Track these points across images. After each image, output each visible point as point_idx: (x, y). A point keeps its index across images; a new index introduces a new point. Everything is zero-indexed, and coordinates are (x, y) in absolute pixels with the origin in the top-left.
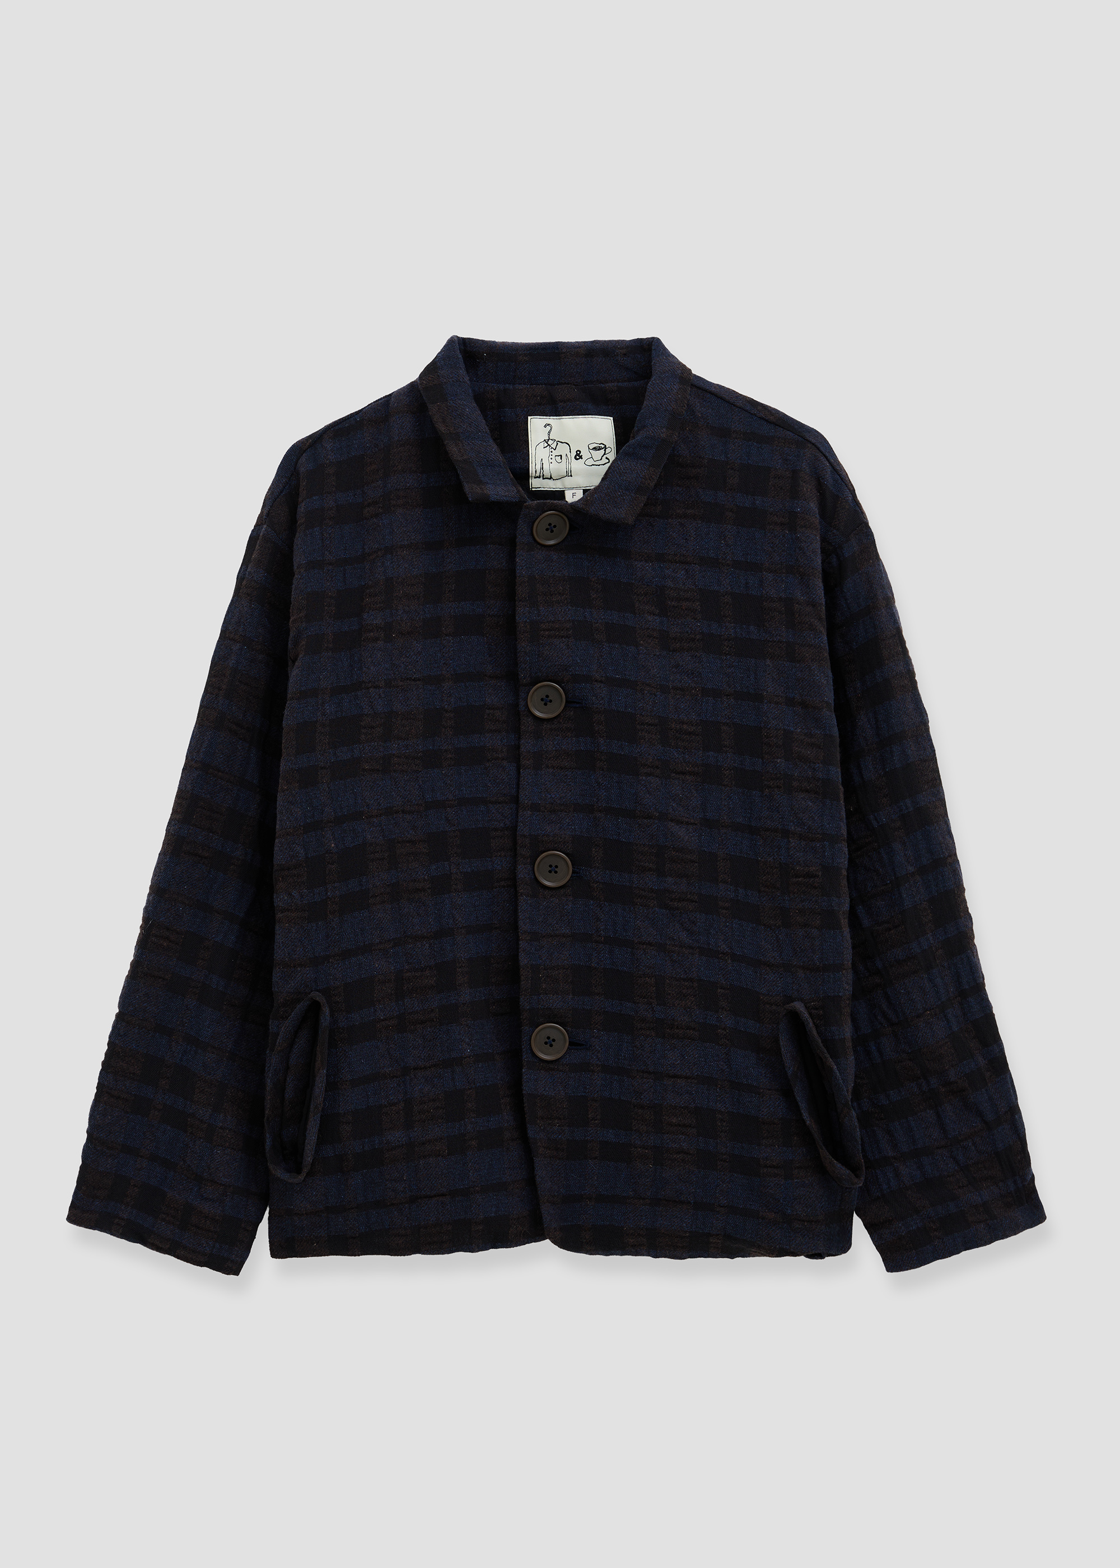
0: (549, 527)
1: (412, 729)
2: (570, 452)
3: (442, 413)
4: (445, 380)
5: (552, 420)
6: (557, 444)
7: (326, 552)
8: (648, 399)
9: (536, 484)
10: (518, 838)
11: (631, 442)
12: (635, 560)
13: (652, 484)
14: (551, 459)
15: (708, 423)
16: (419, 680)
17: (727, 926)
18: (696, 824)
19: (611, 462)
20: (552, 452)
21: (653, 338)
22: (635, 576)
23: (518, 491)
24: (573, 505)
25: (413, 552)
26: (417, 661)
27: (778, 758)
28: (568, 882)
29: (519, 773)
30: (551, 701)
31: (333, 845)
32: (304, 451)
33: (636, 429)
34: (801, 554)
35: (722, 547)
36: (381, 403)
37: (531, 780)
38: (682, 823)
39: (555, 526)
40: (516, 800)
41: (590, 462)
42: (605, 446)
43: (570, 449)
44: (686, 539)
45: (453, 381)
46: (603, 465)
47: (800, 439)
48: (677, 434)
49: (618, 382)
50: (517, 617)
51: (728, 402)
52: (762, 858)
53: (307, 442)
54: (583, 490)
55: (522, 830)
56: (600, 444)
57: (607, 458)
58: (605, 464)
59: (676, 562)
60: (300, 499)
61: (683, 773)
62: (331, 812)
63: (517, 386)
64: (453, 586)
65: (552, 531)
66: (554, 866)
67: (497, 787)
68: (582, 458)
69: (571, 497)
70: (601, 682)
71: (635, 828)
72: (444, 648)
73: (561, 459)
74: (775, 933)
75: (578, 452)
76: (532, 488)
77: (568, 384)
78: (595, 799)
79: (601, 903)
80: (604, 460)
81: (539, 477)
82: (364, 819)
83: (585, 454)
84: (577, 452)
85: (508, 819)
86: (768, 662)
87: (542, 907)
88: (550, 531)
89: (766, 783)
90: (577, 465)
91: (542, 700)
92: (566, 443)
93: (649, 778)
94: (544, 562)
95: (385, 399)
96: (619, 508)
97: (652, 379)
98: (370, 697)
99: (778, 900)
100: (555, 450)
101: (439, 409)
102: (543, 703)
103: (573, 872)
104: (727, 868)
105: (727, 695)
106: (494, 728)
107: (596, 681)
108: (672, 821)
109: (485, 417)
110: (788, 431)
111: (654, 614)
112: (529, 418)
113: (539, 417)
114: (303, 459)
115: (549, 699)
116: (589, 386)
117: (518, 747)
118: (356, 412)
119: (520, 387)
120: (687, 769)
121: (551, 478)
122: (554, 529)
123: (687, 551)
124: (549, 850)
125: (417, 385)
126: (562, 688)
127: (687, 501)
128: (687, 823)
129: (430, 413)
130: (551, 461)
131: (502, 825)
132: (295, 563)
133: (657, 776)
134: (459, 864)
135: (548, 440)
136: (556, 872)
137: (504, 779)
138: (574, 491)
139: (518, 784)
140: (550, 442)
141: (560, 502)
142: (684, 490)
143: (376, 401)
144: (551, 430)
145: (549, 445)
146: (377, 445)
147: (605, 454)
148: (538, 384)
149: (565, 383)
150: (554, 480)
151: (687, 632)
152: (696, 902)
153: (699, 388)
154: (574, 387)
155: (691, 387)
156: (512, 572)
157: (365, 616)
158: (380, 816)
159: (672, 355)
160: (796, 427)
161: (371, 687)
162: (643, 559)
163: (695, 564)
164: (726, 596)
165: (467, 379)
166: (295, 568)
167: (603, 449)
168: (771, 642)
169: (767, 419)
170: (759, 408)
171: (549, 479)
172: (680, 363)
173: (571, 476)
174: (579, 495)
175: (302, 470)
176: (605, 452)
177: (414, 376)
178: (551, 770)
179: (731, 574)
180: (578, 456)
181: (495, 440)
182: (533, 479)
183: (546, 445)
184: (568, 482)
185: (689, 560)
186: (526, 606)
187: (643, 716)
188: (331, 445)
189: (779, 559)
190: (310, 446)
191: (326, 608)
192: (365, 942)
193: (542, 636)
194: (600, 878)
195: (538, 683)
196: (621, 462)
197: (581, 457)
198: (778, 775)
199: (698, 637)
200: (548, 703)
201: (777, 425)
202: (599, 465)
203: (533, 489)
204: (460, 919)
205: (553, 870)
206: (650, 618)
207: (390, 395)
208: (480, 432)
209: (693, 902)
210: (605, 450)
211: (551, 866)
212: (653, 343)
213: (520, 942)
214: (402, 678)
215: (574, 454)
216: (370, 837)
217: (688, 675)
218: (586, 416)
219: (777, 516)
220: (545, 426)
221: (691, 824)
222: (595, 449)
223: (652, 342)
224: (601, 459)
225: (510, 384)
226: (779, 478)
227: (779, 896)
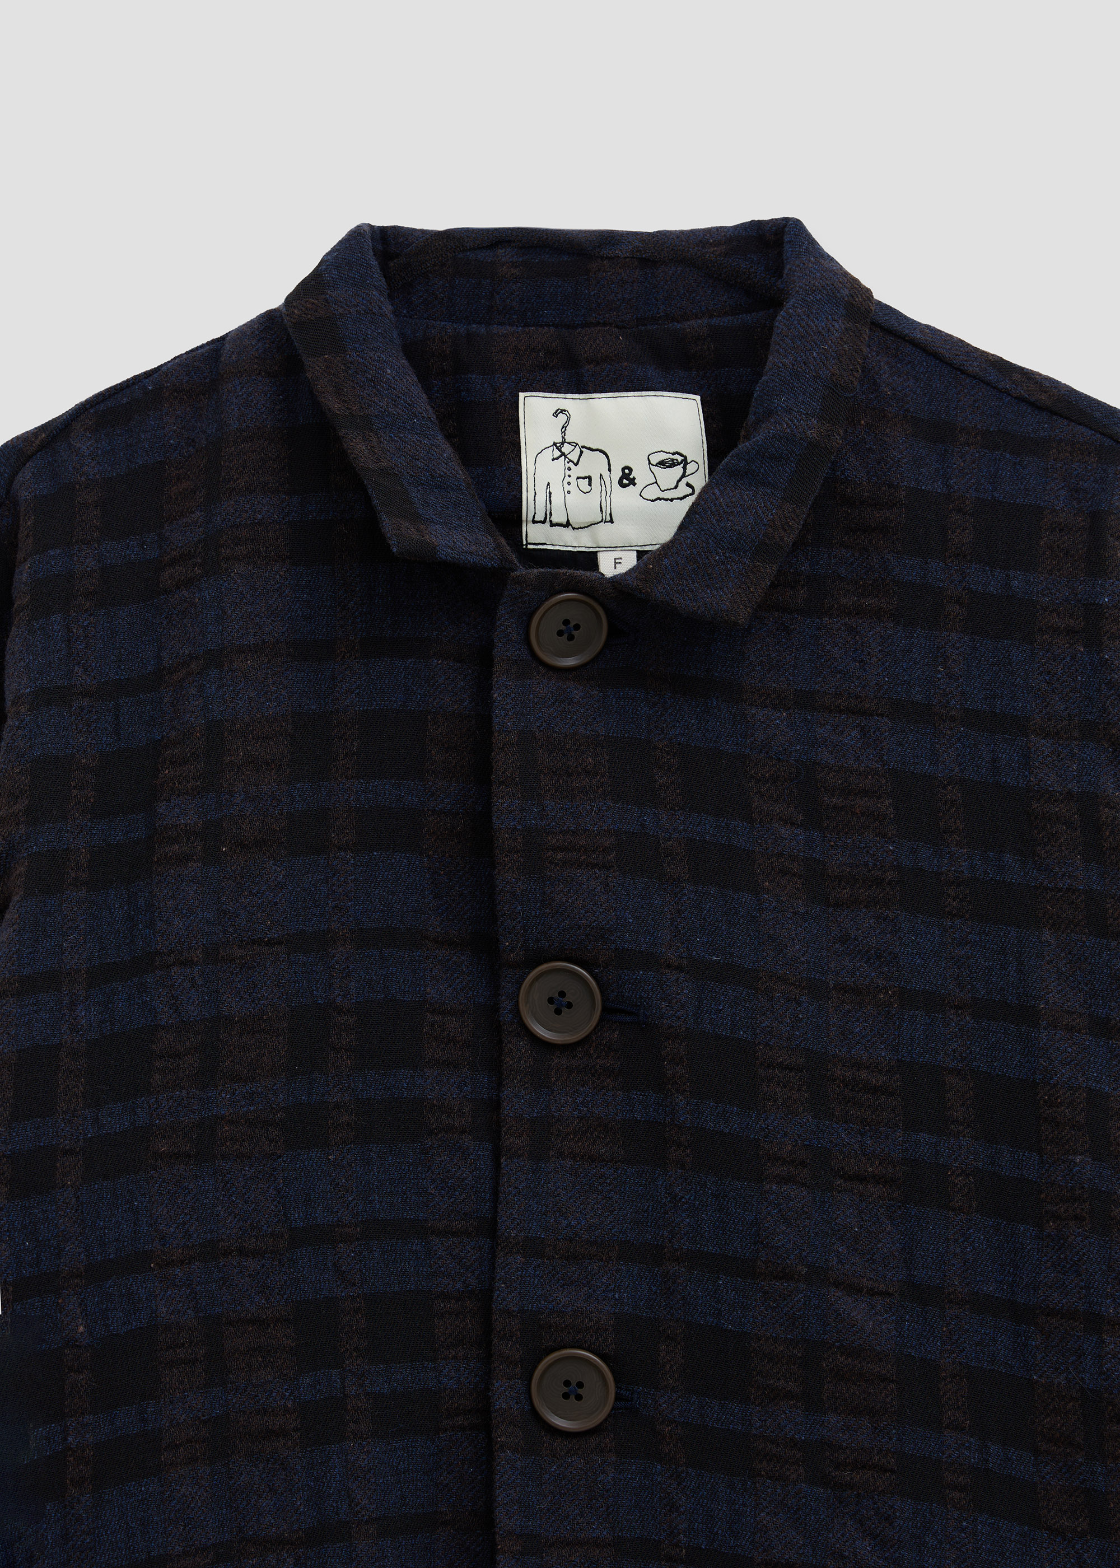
0: (563, 627)
1: (264, 1055)
2: (610, 470)
3: (334, 374)
4: (341, 310)
5: (569, 402)
6: (582, 452)
7: (76, 668)
8: (778, 351)
9: (535, 535)
10: (494, 1317)
11: (743, 446)
12: (751, 704)
13: (789, 540)
14: (569, 483)
15: (908, 410)
16: (279, 943)
17: (963, 1530)
18: (890, 1295)
19: (697, 491)
20: (569, 469)
21: (786, 220)
22: (752, 739)
23: (498, 546)
24: (615, 580)
25: (269, 662)
26: (276, 904)
27: (1075, 1153)
28: (606, 1420)
29: (497, 1165)
30: (569, 1005)
31: (81, 1329)
32: (29, 458)
33: (751, 418)
34: (1113, 698)
35: (939, 679)
36: (203, 355)
37: (524, 1184)
38: (860, 1291)
39: (577, 627)
40: (490, 1228)
41: (653, 492)
42: (686, 458)
43: (609, 465)
44: (862, 661)
45: (358, 312)
46: (681, 499)
47: (1108, 442)
48: (842, 432)
49: (711, 316)
50: (494, 818)
51: (950, 364)
52: (1040, 1377)
53: (36, 438)
54: (638, 551)
55: (504, 1299)
56: (673, 454)
57: (688, 485)
58: (685, 497)
59: (841, 712)
60: (20, 556)
61: (861, 1179)
62: (80, 1254)
63: (495, 329)
64: (355, 744)
65: (571, 638)
66: (574, 1384)
67: (450, 1198)
68: (634, 484)
69: (608, 567)
70: (679, 968)
71: (756, 1300)
72: (334, 875)
73: (590, 484)
74: (1073, 1547)
75: (627, 471)
76: (526, 545)
77: (605, 324)
78: (666, 1233)
79: (680, 1469)
80: (685, 490)
81: (543, 522)
82: (153, 1269)
83: (641, 474)
84: (623, 469)
85: (473, 1272)
86: (1047, 935)
87: (547, 1476)
88: (566, 635)
89: (1049, 1207)
90: (623, 499)
91: (551, 1001)
92: (601, 451)
93: (785, 1188)
94: (554, 703)
95: (212, 346)
96: (717, 589)
97: (788, 305)
98: (173, 986)
99: (1081, 1474)
100: (576, 464)
101: (327, 367)
102: (553, 1007)
103: (618, 1398)
104: (962, 1396)
105: (958, 1008)
106: (444, 1058)
107: (669, 967)
108: (837, 1285)
109: (427, 389)
110: (1080, 424)
111: (792, 824)
112: (522, 395)
113: (541, 394)
114: (27, 473)
115: (566, 999)
116: (649, 327)
117: (496, 1105)
118: (145, 373)
119: (503, 330)
120: (870, 1169)
121: (568, 524)
122: (575, 633)
123: (864, 687)
124: (565, 1347)
125: (281, 316)
126: (595, 978)
127: (861, 579)
128: (872, 1293)
129: (309, 375)
130: (567, 488)
131: (459, 1285)
132: (7, 693)
133: (803, 1185)
134: (363, 1375)
135: (563, 443)
136: (579, 1397)
137: (465, 1179)
138: (617, 554)
139: (495, 1193)
140: (566, 449)
141: (588, 574)
142: (857, 555)
143: (192, 351)
144: (568, 422)
145: (563, 454)
146: (193, 441)
147: (684, 476)
148: (541, 326)
149: (598, 324)
150: (574, 529)
151: (866, 865)
152: (892, 1471)
153: (888, 331)
154: (617, 330)
155: (871, 329)
156: (484, 722)
157: (162, 808)
158: (189, 1263)
159: (829, 256)
160: (1098, 415)
161: (174, 964)
162: (768, 702)
163: (882, 715)
164: (949, 788)
165: (388, 309)
166: (8, 703)
167: (679, 464)
168: (1052, 890)
169: (1032, 400)
170: (1016, 376)
171: (564, 526)
172: (846, 274)
173: (612, 521)
174: (629, 561)
175: (24, 494)
176: (685, 472)
177: (275, 300)
178: (569, 1163)
179: (959, 740)
180: (627, 479)
181: (448, 437)
182: (531, 525)
183: (557, 453)
184: (605, 534)
185: (867, 706)
186: (513, 795)
187: (772, 1048)
188: (91, 445)
189: (1063, 707)
190: (42, 447)
191: (75, 792)
192: (149, 1553)
193: (551, 862)
194: (676, 1412)
195: (541, 964)
196: (719, 490)
197: (633, 482)
198: (1078, 1192)
199: (890, 875)
200: (565, 1010)
201: (1056, 414)
202: (672, 500)
203: (530, 547)
204: (365, 1502)
205: (573, 1391)
206: (784, 831)
207: (223, 338)
208: (416, 417)
209: (886, 1471)
210: (685, 468)
211: (567, 1383)
212: (787, 229)
213: (499, 1557)
214: (242, 941)
215: (617, 474)
216: (164, 1310)
217: (869, 959)
218: (644, 393)
219: (1058, 614)
220: (556, 414)
221: (881, 1294)
222: (662, 464)
223: (785, 226)
224: (676, 487)
225: (479, 323)
226: (1061, 531)
227: (1081, 1464)
